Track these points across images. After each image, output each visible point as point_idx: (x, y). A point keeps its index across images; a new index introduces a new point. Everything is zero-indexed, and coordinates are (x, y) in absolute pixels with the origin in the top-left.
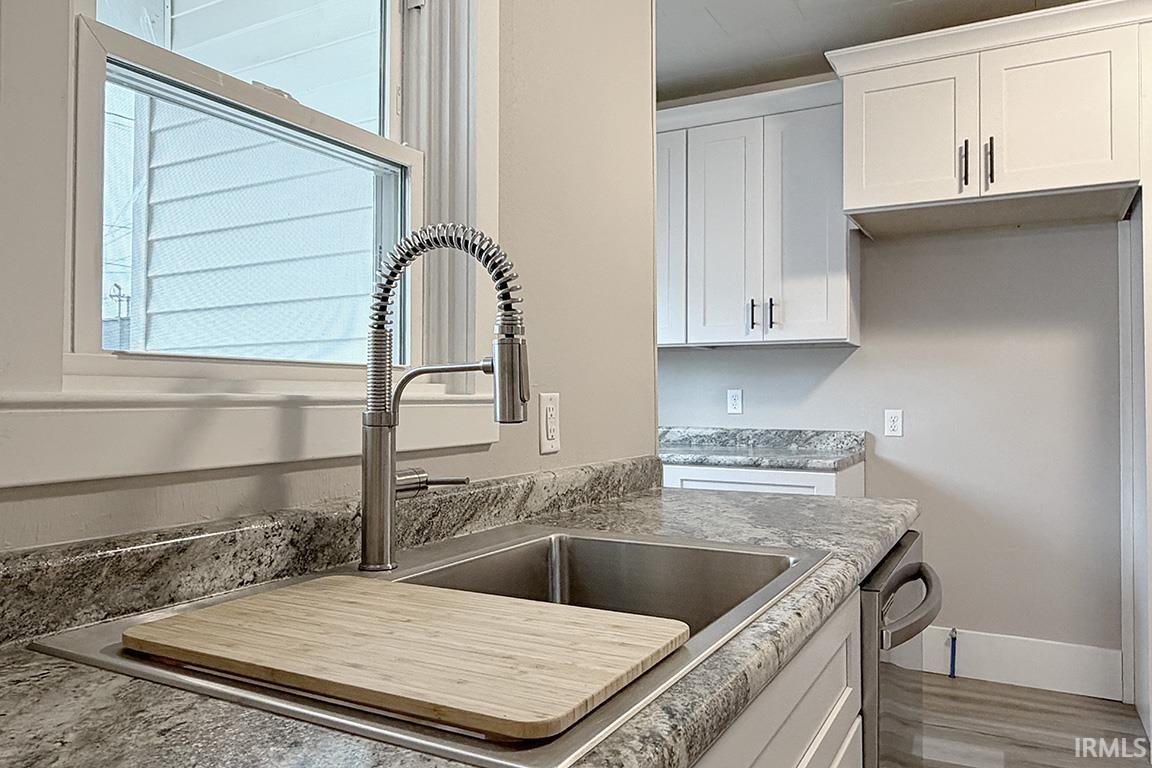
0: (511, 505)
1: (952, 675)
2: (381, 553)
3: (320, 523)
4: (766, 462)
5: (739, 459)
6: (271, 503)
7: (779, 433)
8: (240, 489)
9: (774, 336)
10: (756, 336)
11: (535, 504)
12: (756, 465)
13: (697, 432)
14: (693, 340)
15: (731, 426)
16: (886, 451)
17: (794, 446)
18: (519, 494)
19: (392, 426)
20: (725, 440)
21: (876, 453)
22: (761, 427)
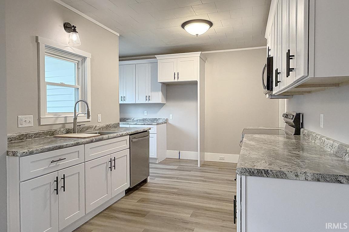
0: (93, 128)
1: (179, 159)
2: (76, 132)
3: (69, 129)
4: (146, 124)
5: (142, 123)
6: (64, 127)
7: (153, 119)
8: (61, 126)
9: (150, 102)
10: (147, 102)
11: (97, 128)
12: (145, 124)
13: (139, 119)
14: (137, 102)
15: (145, 118)
16: (170, 121)
17: (155, 121)
18: (94, 127)
19: (76, 119)
20: (144, 120)
21: (169, 122)
22: (150, 118)
